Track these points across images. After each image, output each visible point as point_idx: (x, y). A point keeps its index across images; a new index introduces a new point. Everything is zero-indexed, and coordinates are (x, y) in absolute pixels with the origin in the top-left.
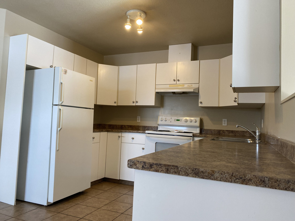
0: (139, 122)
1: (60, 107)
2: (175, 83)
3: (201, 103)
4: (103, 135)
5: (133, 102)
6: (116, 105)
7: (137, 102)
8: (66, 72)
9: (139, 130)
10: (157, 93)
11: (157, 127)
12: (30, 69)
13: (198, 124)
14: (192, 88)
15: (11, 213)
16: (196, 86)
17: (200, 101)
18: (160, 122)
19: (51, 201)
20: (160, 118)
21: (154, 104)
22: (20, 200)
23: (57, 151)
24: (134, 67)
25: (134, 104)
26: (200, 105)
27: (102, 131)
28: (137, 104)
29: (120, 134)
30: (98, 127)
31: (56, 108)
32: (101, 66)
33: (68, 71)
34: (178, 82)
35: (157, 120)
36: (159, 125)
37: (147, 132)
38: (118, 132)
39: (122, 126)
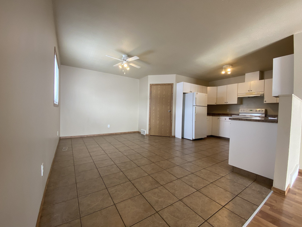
0: (228, 112)
1: (196, 106)
2: (249, 92)
3: (265, 101)
4: (211, 117)
5: (225, 103)
6: (216, 104)
7: (227, 103)
8: (197, 93)
9: (228, 115)
10: (238, 98)
11: (239, 114)
12: (184, 93)
13: (264, 112)
14: (259, 94)
15: (181, 140)
16: (263, 93)
17: (264, 100)
18: (240, 112)
19: (194, 138)
20: (240, 110)
21: (237, 103)
22: (183, 138)
23: (195, 122)
24: (226, 86)
25: (226, 104)
26: (265, 102)
27: (210, 116)
28: (227, 104)
29: (219, 117)
30: (209, 114)
31: (194, 107)
32: (208, 88)
33: (198, 93)
34: (251, 92)
35: (239, 111)
36: (240, 113)
37: (233, 116)
38: (218, 116)
39: (219, 114)
